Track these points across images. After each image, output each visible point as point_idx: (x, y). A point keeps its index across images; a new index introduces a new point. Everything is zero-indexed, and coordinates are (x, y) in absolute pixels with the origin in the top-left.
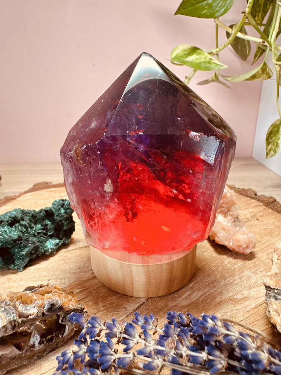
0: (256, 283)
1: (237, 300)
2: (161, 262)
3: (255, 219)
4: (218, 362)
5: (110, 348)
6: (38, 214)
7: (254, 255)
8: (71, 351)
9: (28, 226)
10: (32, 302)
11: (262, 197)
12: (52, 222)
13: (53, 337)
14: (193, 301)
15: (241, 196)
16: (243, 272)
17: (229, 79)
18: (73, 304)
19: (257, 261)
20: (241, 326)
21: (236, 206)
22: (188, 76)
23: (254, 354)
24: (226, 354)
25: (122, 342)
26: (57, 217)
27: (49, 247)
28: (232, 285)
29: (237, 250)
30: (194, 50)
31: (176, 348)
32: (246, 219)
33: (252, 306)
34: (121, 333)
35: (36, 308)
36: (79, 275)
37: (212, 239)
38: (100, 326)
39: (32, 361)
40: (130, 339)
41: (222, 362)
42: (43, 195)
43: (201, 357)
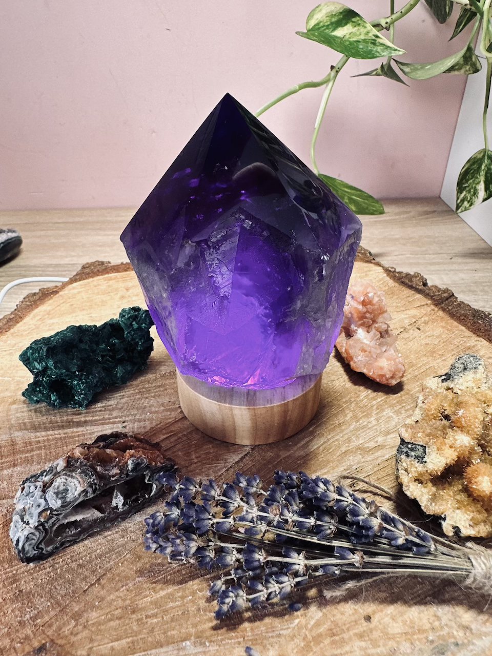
0: (396, 426)
1: (368, 450)
3: (415, 328)
4: (327, 528)
5: (207, 511)
7: (402, 386)
8: (162, 514)
9: (89, 350)
10: (111, 460)
11: (434, 288)
12: (121, 341)
13: (139, 497)
15: (401, 287)
16: (383, 410)
17: (407, 69)
19: (404, 395)
20: (366, 483)
21: (385, 315)
23: (365, 521)
24: (337, 519)
25: (220, 505)
26: (129, 334)
27: (119, 376)
28: (365, 429)
29: (378, 380)
30: (349, 16)
31: (281, 514)
32: (402, 327)
33: (385, 458)
34: (219, 496)
35: (117, 468)
36: (163, 414)
37: (346, 362)
38: (196, 487)
39: (116, 523)
41: (332, 527)
42: (99, 285)
43: (308, 522)
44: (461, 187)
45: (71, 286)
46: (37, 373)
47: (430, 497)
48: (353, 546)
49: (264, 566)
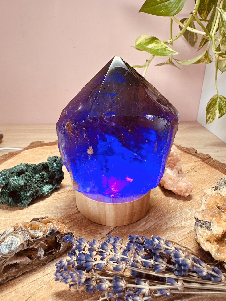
0: (191, 217)
1: (177, 228)
2: (125, 202)
3: (194, 171)
4: (161, 266)
5: (91, 257)
6: (37, 167)
7: (191, 197)
8: (66, 260)
9: (31, 176)
10: (39, 228)
11: (201, 154)
12: (47, 173)
13: (53, 251)
14: (147, 229)
15: (185, 153)
16: (183, 209)
17: (180, 62)
18: (66, 230)
19: (193, 202)
20: (179, 245)
21: (180, 162)
22: (148, 60)
23: (183, 261)
24: (166, 261)
25: (99, 254)
26: (51, 169)
27: (46, 190)
28: (174, 218)
29: (179, 193)
30: (154, 39)
31: (135, 257)
32: (188, 171)
33: (187, 232)
34: (99, 248)
35: (41, 232)
36: (68, 210)
37: (162, 185)
38: (85, 244)
39: (39, 267)
40: (104, 252)
41: (163, 265)
42: (38, 151)
43: (150, 262)
44: (208, 111)
45: (24, 152)
46: (3, 187)
47: (216, 250)
48: (177, 277)
49: (124, 290)
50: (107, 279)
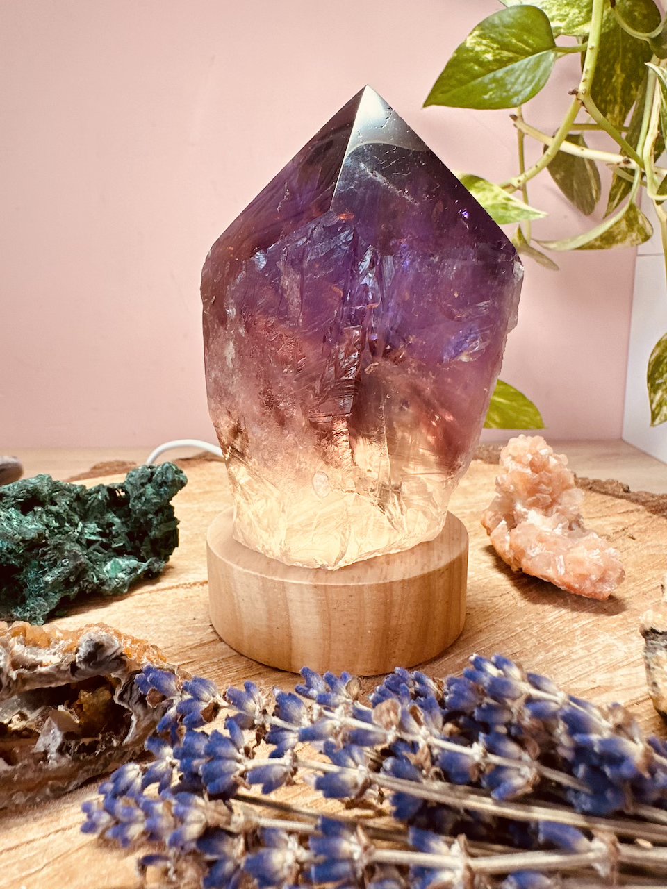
3: (623, 537)
4: (513, 773)
5: (234, 745)
6: (90, 494)
7: (621, 603)
9: (64, 515)
10: (49, 642)
11: (643, 495)
12: (123, 520)
13: (97, 742)
15: (589, 493)
16: (594, 636)
17: (552, 246)
19: (630, 617)
21: (572, 492)
23: (606, 743)
25: (267, 738)
26: (136, 501)
27: (112, 574)
28: (565, 662)
29: (577, 586)
30: (471, 181)
31: (402, 727)
34: (265, 714)
35: (57, 655)
36: (179, 635)
37: (515, 569)
38: (214, 696)
39: (38, 799)
40: (287, 730)
41: (525, 770)
43: (467, 756)
44: (654, 387)
48: (586, 821)
49: (362, 878)
50: (290, 833)
